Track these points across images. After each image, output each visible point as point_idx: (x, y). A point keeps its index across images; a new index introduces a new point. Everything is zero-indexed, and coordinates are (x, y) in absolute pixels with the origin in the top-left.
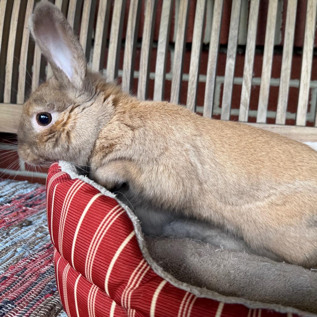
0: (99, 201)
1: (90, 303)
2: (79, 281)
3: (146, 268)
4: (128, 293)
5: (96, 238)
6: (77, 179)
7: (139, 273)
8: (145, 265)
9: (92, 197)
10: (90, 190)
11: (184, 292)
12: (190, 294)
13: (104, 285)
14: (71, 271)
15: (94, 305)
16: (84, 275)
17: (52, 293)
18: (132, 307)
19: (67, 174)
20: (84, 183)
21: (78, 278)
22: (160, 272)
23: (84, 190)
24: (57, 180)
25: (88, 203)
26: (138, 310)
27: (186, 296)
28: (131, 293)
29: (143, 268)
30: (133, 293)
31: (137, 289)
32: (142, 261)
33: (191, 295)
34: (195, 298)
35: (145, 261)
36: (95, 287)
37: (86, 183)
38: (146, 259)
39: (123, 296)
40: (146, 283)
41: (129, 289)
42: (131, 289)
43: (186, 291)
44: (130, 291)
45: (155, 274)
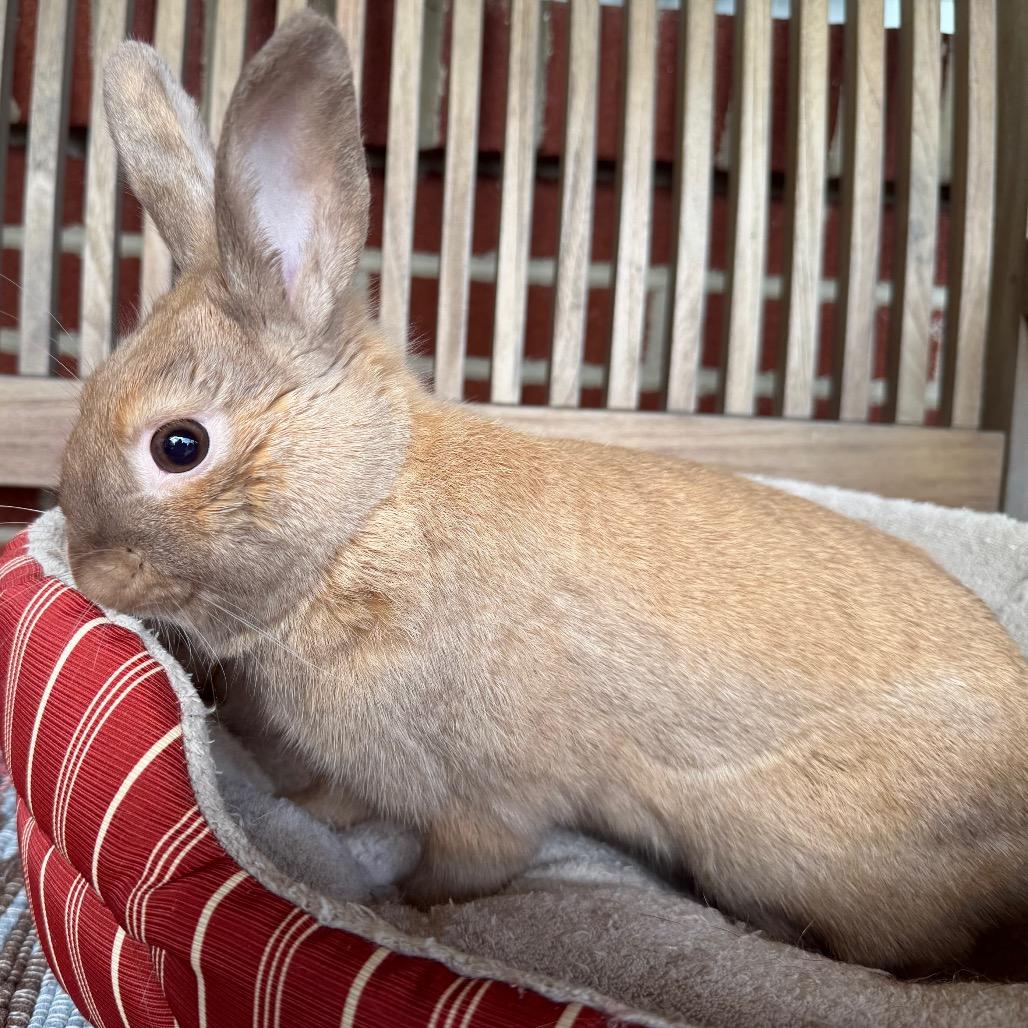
4: (142, 899)
7: (176, 843)
8: (195, 825)
12: (303, 913)
20: (65, 589)
27: (291, 916)
28: (147, 896)
29: (189, 831)
31: (163, 887)
32: (190, 813)
33: (306, 917)
34: (317, 925)
35: (198, 814)
38: (203, 808)
39: (130, 899)
40: (192, 874)
41: (145, 887)
42: (150, 887)
43: (295, 906)
44: (145, 893)
45: (223, 852)
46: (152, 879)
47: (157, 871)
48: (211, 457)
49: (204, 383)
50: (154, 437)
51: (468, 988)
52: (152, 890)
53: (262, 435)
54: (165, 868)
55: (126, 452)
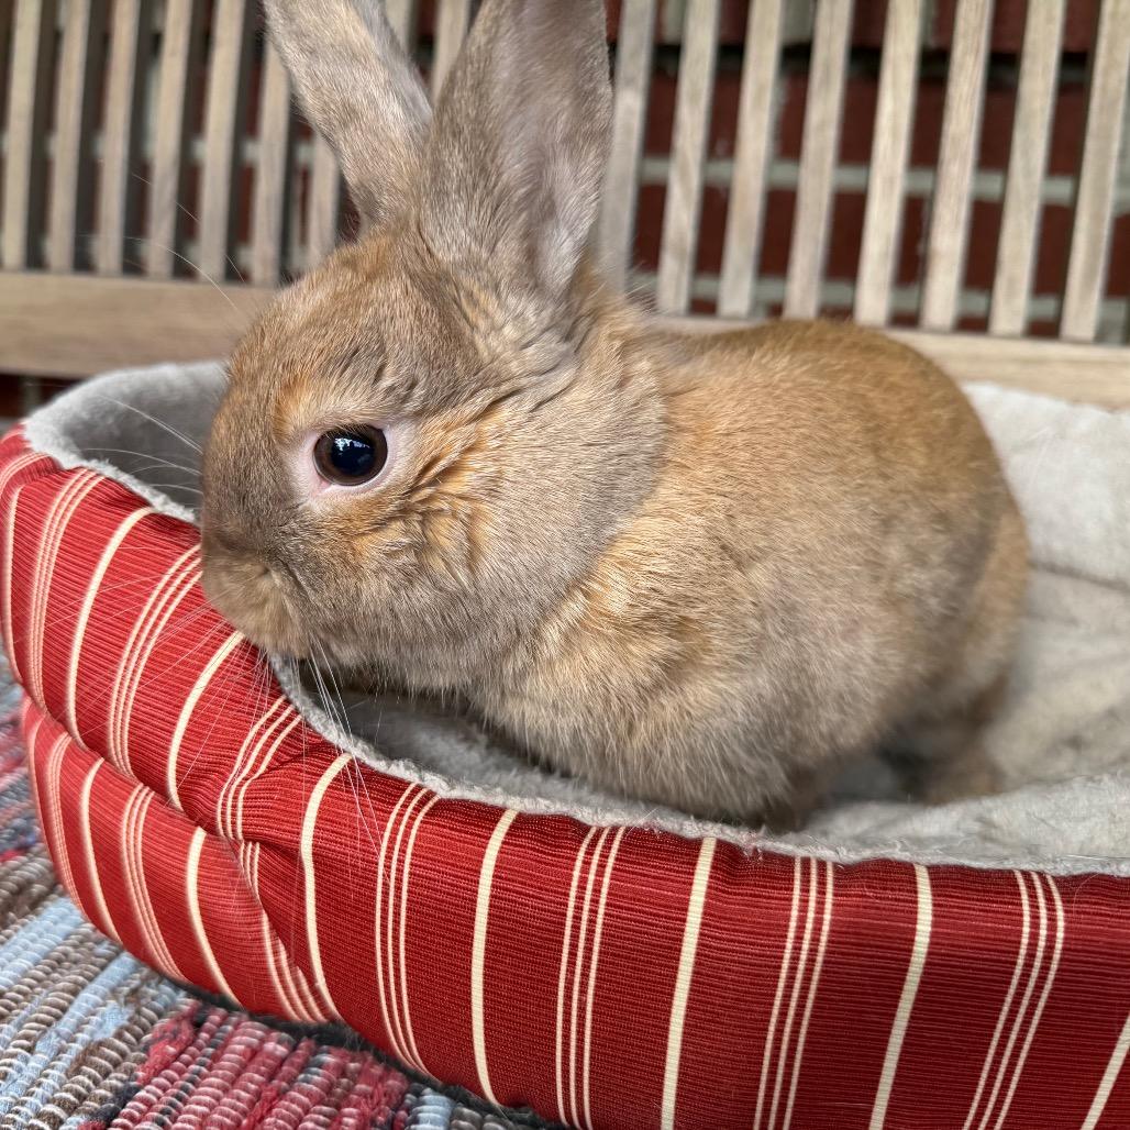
0: (145, 528)
1: (127, 841)
2: (95, 779)
3: (290, 719)
4: (237, 792)
5: (138, 636)
6: (81, 467)
7: (270, 731)
8: (287, 713)
9: (125, 516)
10: (123, 499)
11: (401, 784)
12: (418, 788)
13: (164, 774)
14: (71, 753)
15: (140, 846)
16: (108, 759)
17: (24, 849)
18: (250, 837)
19: (50, 459)
20: (101, 479)
21: (93, 773)
22: (335, 733)
23: (103, 497)
24: (20, 476)
25: (110, 535)
26: (267, 845)
27: (407, 792)
28: (244, 788)
29: (281, 719)
30: (249, 791)
31: (260, 777)
32: (279, 701)
33: (424, 792)
34: (436, 799)
35: (288, 702)
36: (143, 794)
37: (108, 479)
38: (292, 697)
39: (220, 802)
40: (290, 761)
41: (240, 779)
42: (246, 779)
43: (409, 783)
44: (241, 785)
45: (319, 738)
46: (246, 771)
47: (251, 762)
48: (387, 473)
49: (391, 389)
50: (319, 441)
51: (601, 842)
52: (249, 781)
53: (454, 456)
54: (260, 760)
55: (284, 454)
